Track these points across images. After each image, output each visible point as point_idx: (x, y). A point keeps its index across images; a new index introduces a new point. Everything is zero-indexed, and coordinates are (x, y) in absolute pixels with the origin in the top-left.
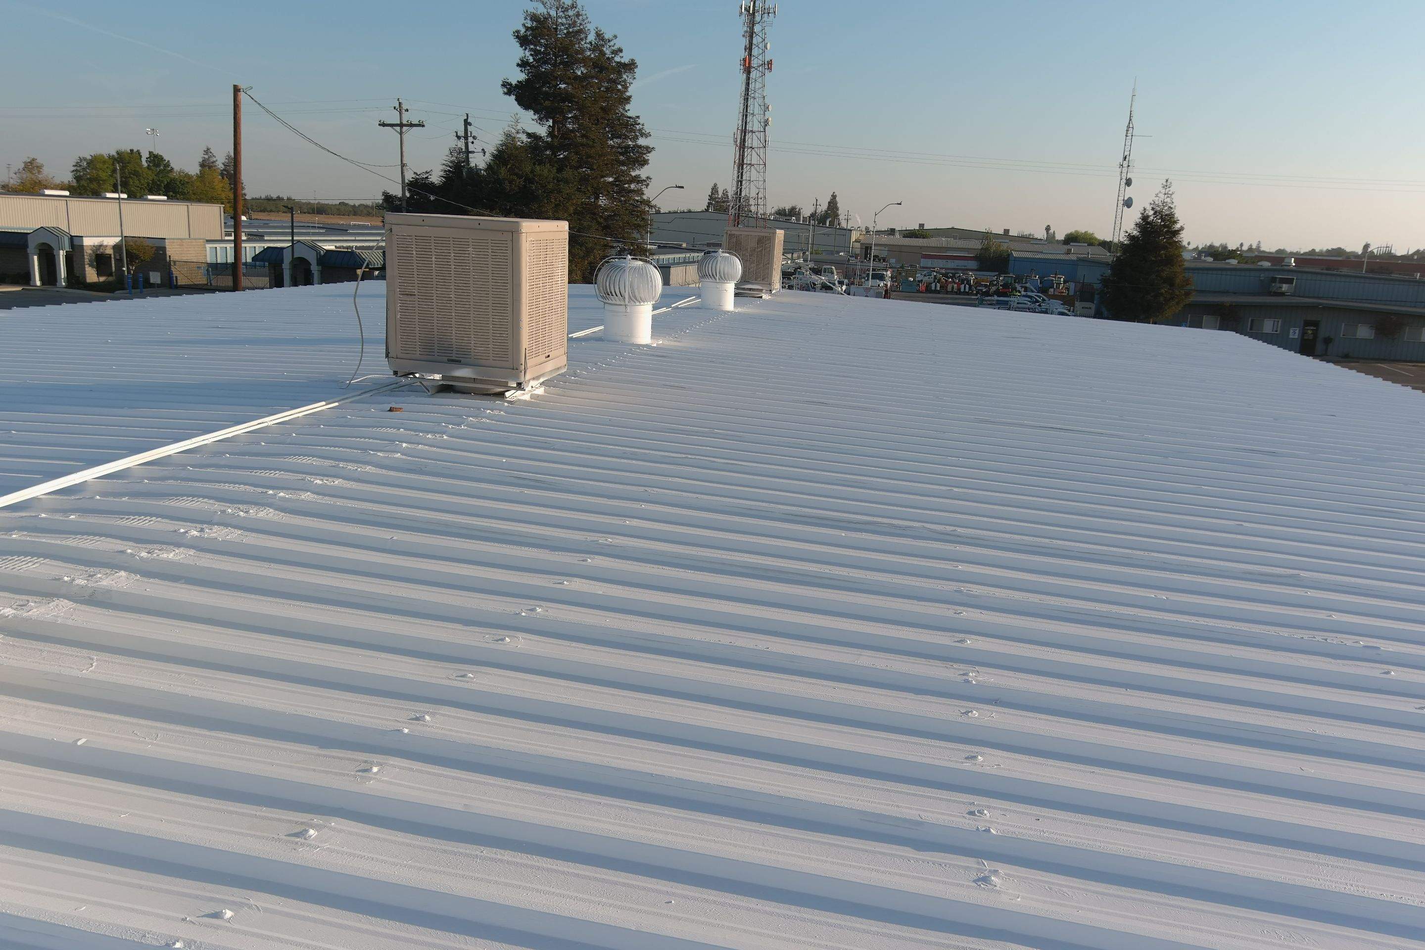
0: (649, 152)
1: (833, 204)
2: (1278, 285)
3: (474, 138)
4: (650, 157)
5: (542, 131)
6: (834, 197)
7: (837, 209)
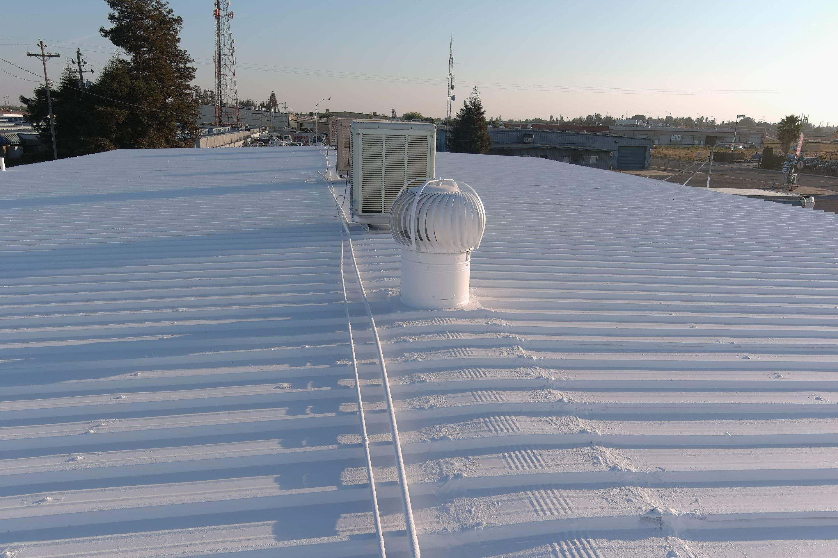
0: (195, 71)
1: (273, 97)
2: (526, 138)
3: (85, 63)
4: (196, 74)
5: (129, 58)
6: (273, 94)
7: (276, 101)
